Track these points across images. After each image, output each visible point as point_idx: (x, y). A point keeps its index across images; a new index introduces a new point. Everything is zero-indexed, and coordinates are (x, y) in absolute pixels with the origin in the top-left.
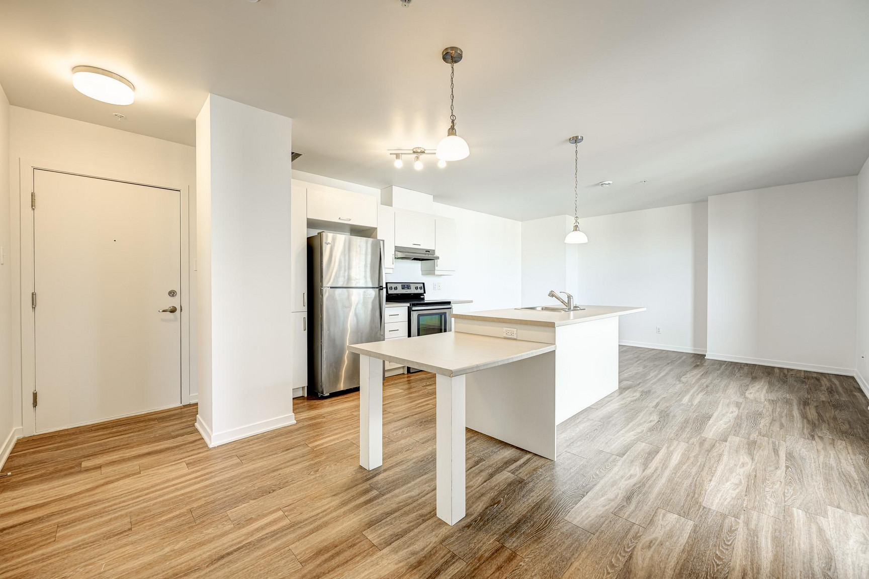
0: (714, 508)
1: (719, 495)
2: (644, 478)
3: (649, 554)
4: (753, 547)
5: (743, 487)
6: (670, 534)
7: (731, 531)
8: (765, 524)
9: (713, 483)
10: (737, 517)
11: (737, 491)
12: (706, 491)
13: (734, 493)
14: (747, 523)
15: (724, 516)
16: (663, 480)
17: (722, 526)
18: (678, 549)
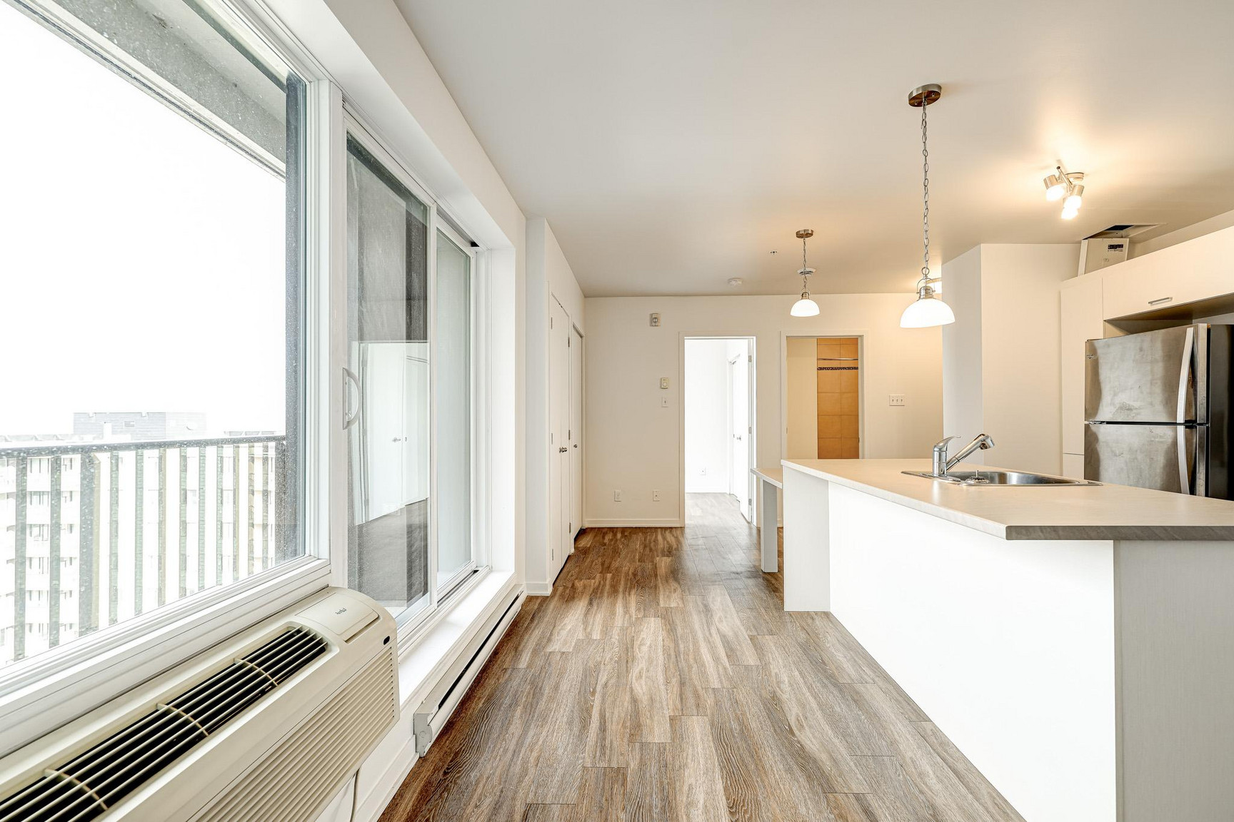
0: (653, 619)
1: (652, 629)
2: (712, 624)
3: (673, 588)
4: (626, 607)
5: (637, 643)
6: (669, 597)
7: (638, 610)
8: (619, 620)
9: (661, 638)
10: (637, 619)
11: (640, 639)
12: (663, 629)
13: (643, 635)
14: (630, 617)
15: (645, 616)
16: (697, 626)
17: (645, 610)
18: (662, 593)
